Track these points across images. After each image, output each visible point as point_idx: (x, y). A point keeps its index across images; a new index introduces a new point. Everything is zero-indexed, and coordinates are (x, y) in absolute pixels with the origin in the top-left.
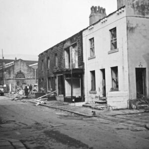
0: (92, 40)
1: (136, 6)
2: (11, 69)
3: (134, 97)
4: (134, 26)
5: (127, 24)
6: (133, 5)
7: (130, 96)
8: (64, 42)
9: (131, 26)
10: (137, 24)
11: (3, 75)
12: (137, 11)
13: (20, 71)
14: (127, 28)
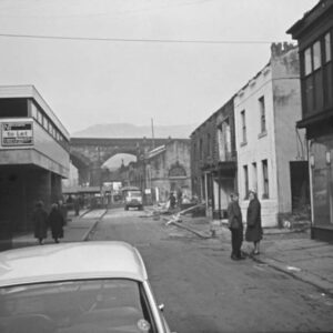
0: (243, 113)
1: (289, 61)
2: (160, 160)
3: (288, 209)
4: (286, 94)
5: (274, 92)
6: (285, 60)
7: (280, 206)
8: (216, 115)
9: (281, 94)
10: (292, 91)
11: (144, 171)
13: (177, 163)
14: (275, 98)
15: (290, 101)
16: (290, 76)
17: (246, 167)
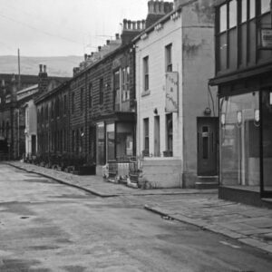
0: (146, 59)
1: (201, 8)
4: (197, 44)
5: (184, 41)
6: (197, 7)
9: (191, 44)
10: (203, 40)
12: (205, 17)
14: (183, 47)
15: (200, 52)
16: (202, 24)
17: (146, 120)
